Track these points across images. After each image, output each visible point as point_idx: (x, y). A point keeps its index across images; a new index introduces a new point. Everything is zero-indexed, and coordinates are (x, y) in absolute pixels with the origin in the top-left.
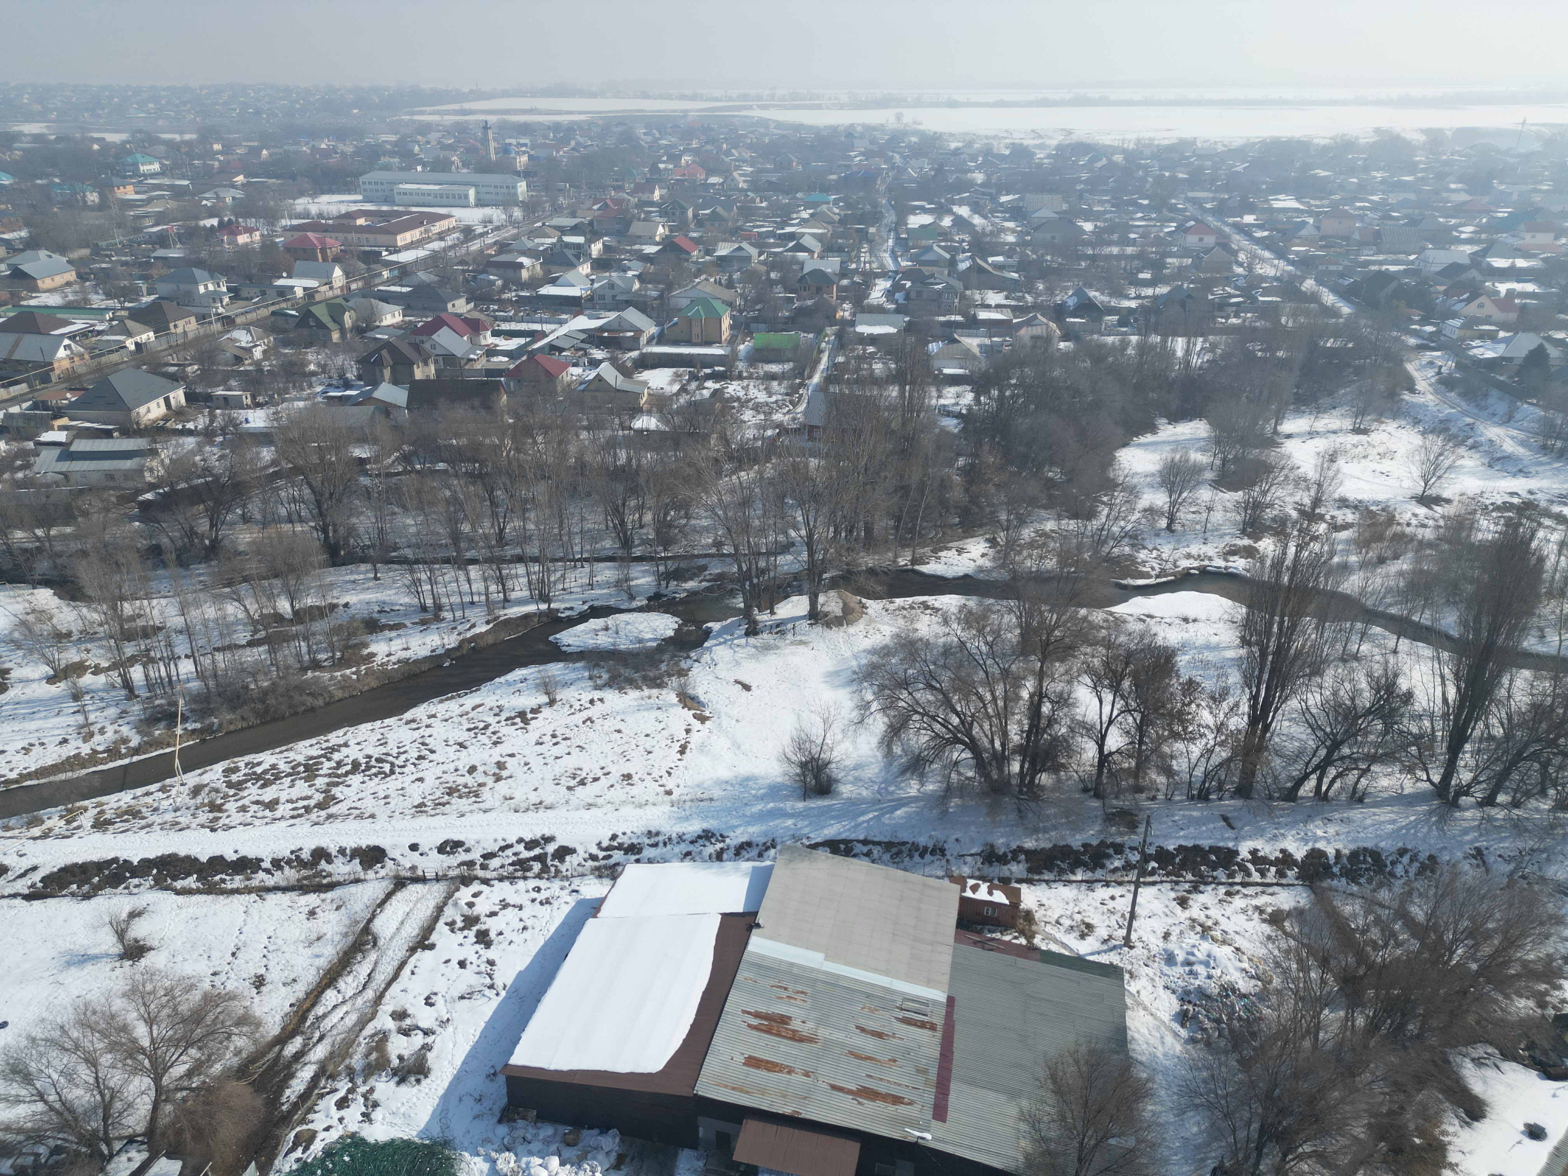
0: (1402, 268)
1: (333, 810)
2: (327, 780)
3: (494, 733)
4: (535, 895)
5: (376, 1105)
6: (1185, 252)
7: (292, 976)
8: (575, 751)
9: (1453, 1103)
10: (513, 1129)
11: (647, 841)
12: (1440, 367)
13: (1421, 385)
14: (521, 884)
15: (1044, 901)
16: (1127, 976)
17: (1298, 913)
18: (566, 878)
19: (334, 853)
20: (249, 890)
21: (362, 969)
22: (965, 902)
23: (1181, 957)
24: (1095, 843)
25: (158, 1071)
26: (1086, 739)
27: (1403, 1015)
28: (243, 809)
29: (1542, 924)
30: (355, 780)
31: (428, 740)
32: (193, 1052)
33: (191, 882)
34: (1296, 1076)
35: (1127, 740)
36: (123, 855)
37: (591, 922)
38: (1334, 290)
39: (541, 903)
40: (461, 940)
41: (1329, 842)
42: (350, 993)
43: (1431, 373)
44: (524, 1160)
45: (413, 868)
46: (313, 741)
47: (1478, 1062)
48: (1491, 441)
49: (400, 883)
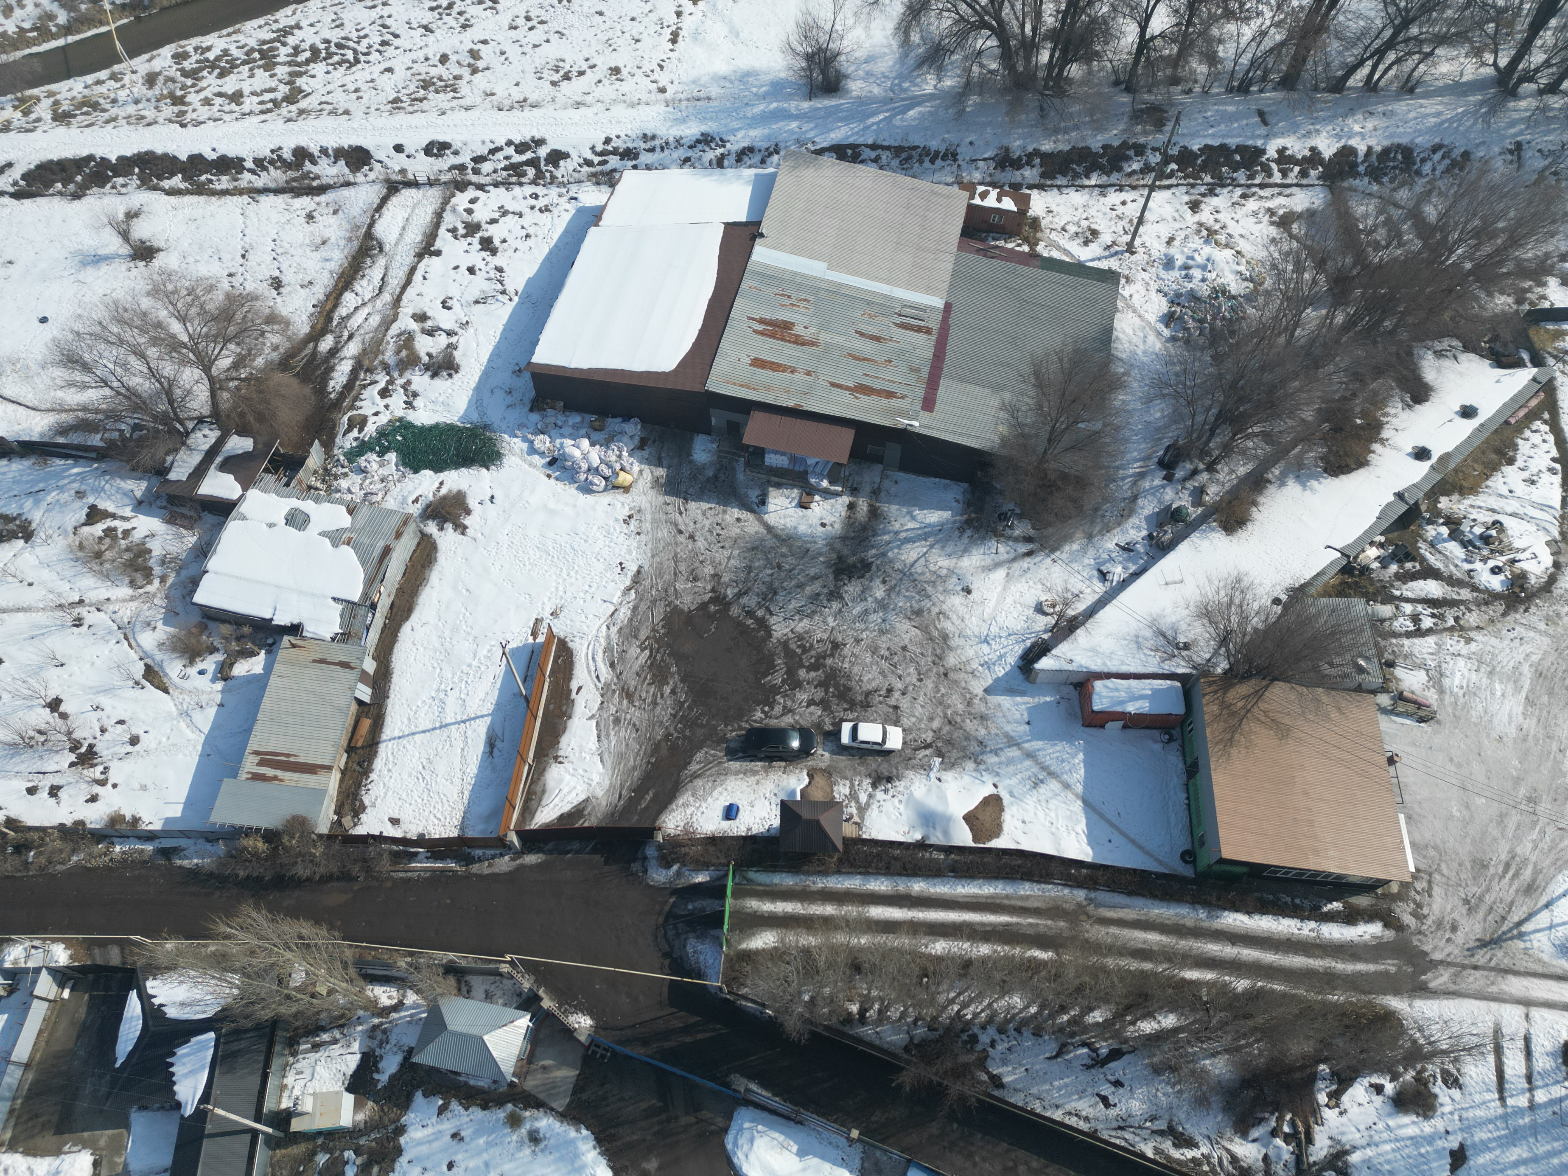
1: (303, 104)
2: (287, 69)
3: (460, 13)
4: (533, 202)
5: (415, 395)
7: (308, 279)
8: (554, 38)
9: (1402, 389)
10: (544, 417)
11: (643, 146)
14: (517, 190)
15: (1053, 207)
16: (1123, 281)
17: (1310, 215)
18: (563, 184)
19: (317, 154)
20: (240, 192)
21: (375, 273)
22: (972, 211)
23: (1180, 260)
24: (1116, 143)
25: (205, 364)
26: (1128, 20)
27: (1383, 312)
28: (207, 102)
29: (1554, 222)
30: (319, 68)
31: (388, 22)
32: (232, 346)
33: (177, 181)
34: (1263, 369)
35: (1174, 21)
36: (99, 153)
37: (593, 230)
39: (541, 210)
40: (467, 248)
41: (1363, 139)
42: (367, 297)
44: (558, 441)
45: (403, 171)
46: (261, 21)
47: (1439, 354)
49: (393, 187)
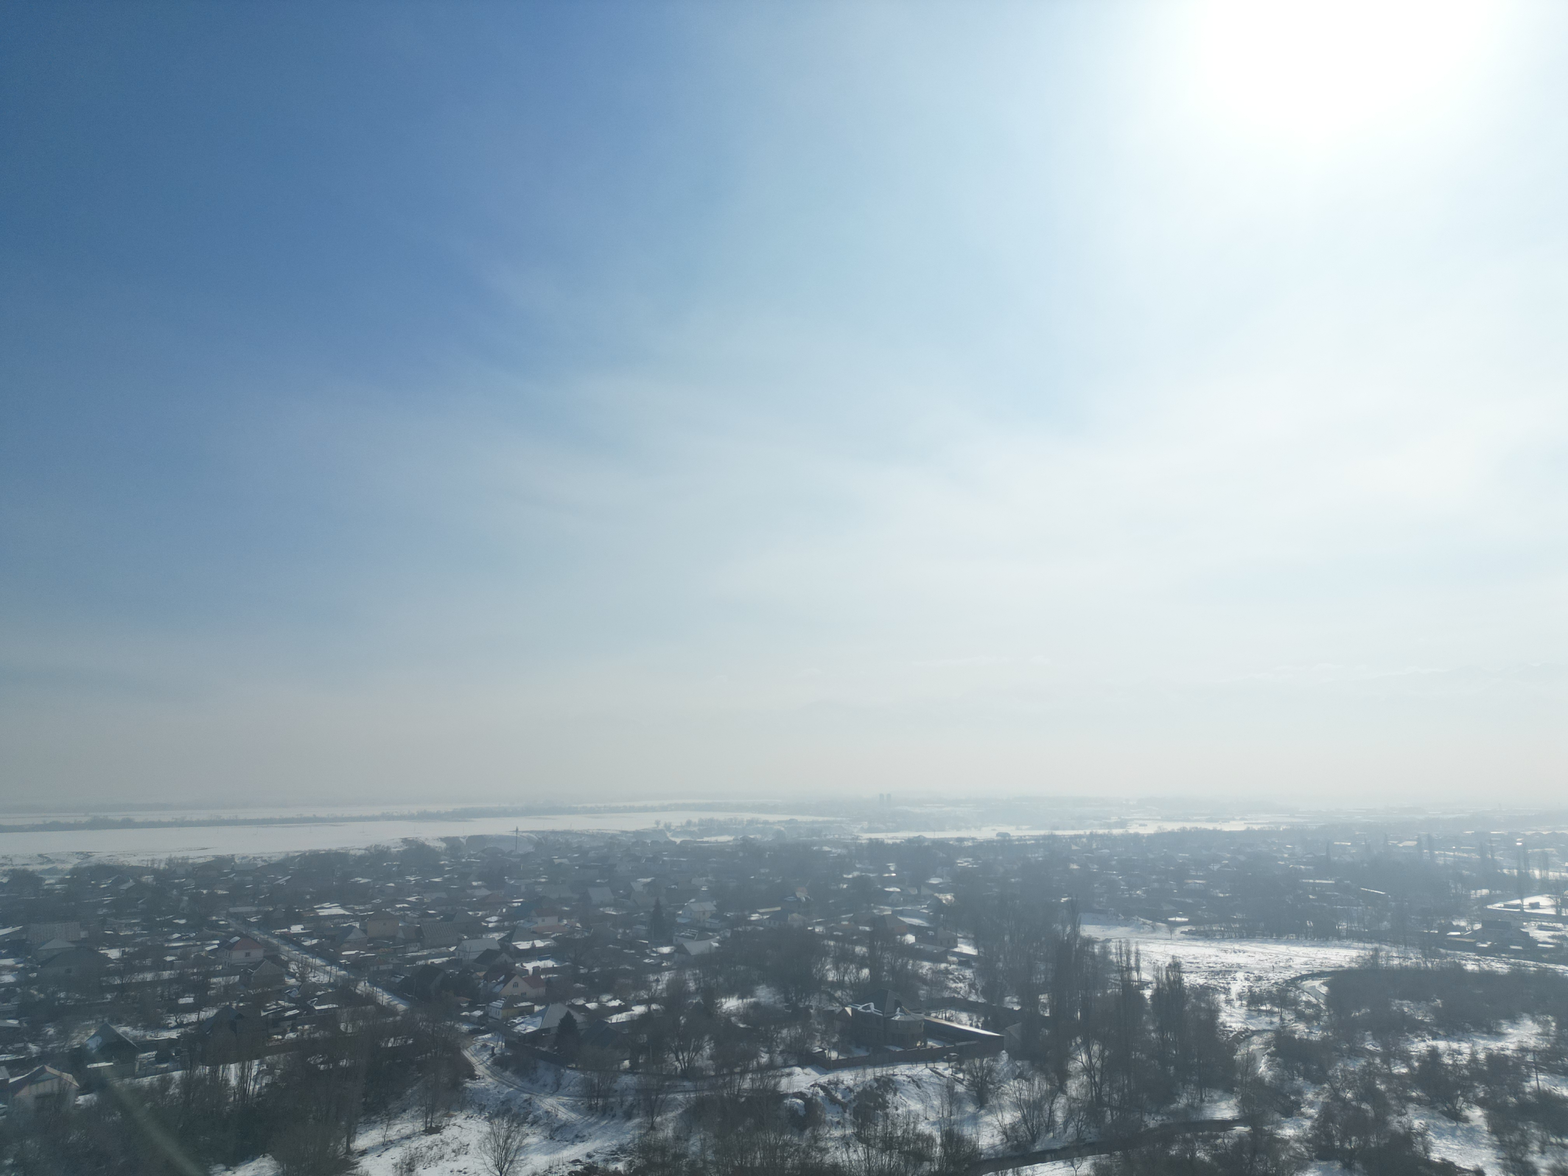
0: (445, 959)
6: (231, 970)
12: (493, 1048)
13: (480, 1070)
38: (388, 989)
43: (486, 1056)
48: (547, 1112)
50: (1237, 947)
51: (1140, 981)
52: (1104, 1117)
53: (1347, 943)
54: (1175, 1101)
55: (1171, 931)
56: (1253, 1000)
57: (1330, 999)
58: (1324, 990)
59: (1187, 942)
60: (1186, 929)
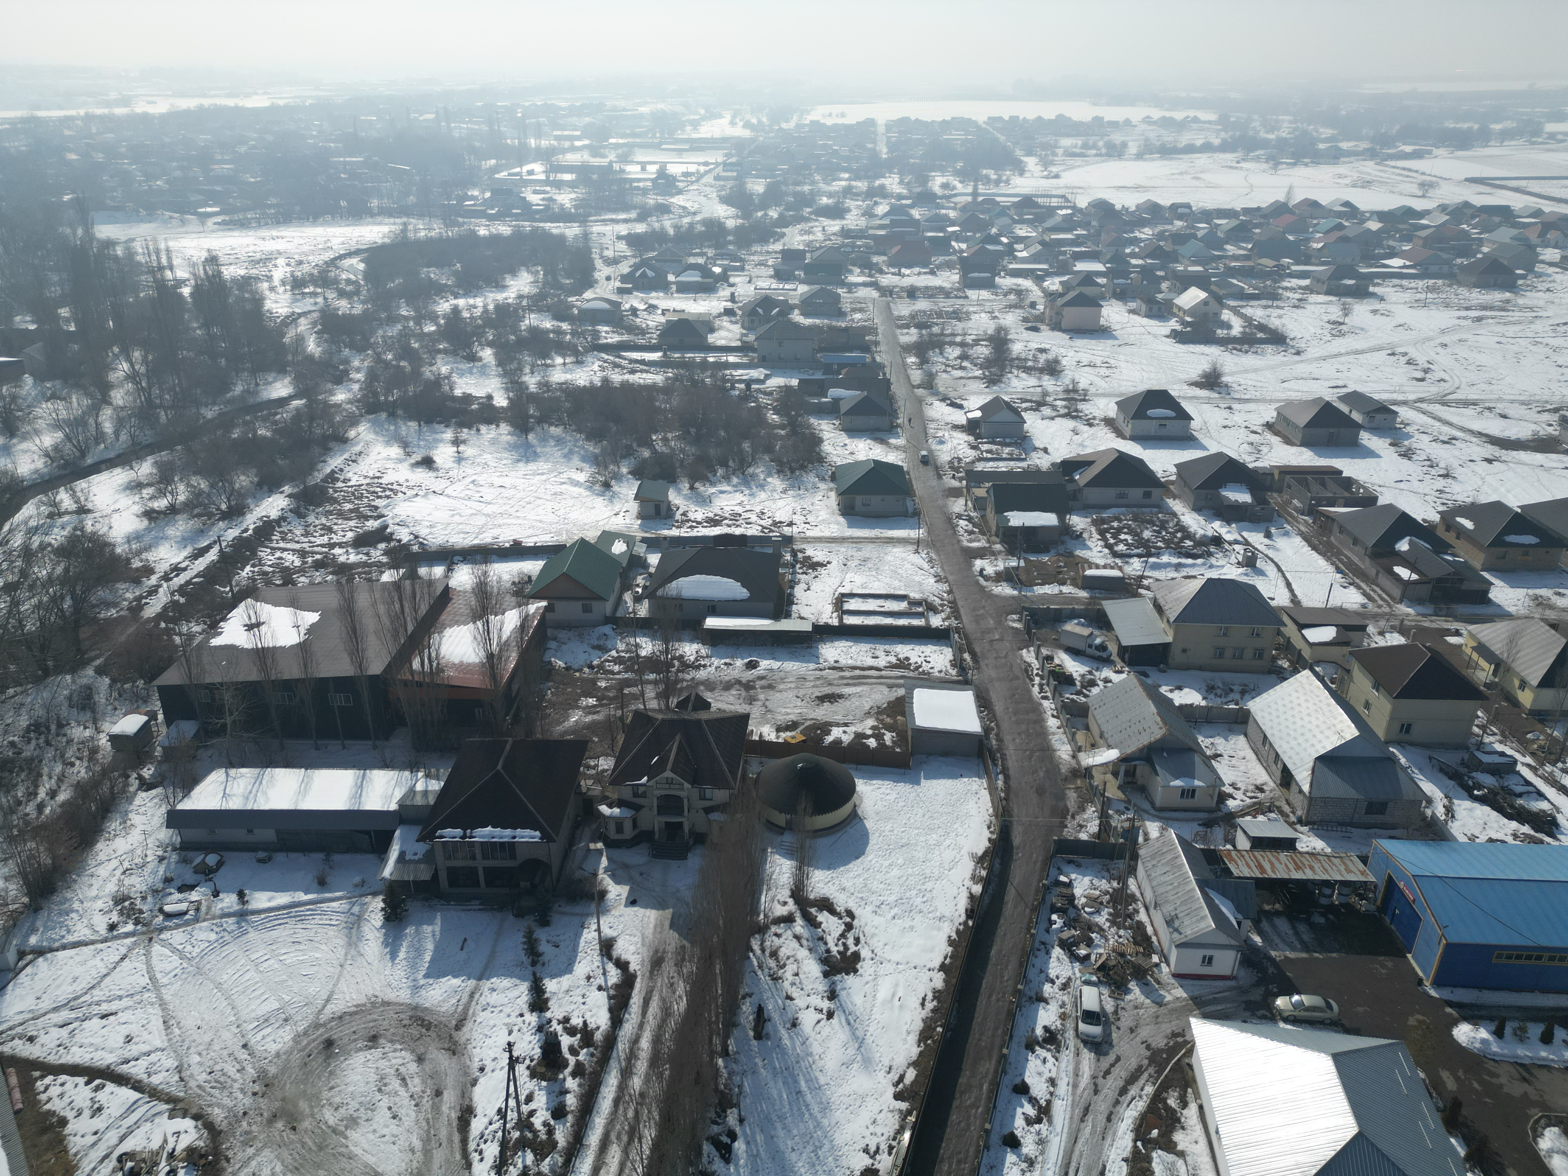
50: (274, 233)
51: (175, 280)
52: (158, 418)
53: (379, 219)
54: (230, 390)
55: (203, 223)
56: (297, 284)
57: (367, 275)
58: (361, 266)
59: (221, 234)
60: (219, 219)
